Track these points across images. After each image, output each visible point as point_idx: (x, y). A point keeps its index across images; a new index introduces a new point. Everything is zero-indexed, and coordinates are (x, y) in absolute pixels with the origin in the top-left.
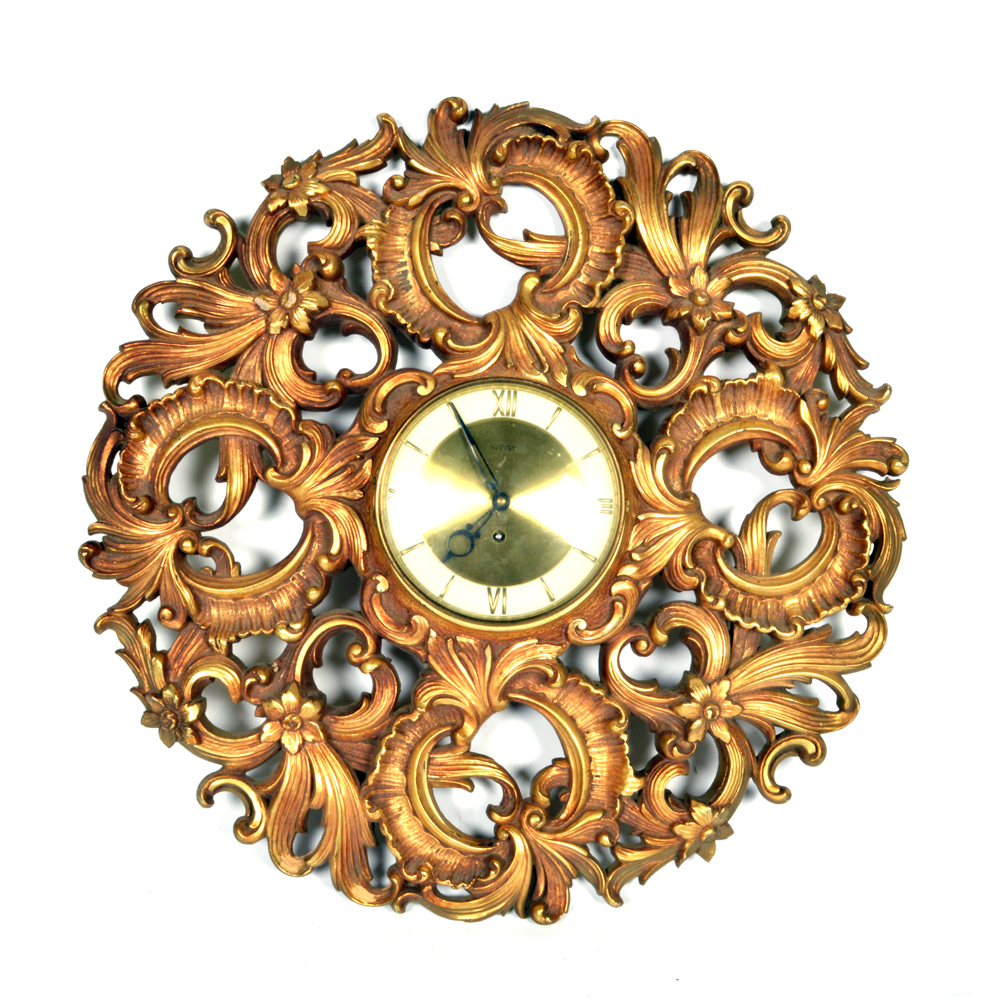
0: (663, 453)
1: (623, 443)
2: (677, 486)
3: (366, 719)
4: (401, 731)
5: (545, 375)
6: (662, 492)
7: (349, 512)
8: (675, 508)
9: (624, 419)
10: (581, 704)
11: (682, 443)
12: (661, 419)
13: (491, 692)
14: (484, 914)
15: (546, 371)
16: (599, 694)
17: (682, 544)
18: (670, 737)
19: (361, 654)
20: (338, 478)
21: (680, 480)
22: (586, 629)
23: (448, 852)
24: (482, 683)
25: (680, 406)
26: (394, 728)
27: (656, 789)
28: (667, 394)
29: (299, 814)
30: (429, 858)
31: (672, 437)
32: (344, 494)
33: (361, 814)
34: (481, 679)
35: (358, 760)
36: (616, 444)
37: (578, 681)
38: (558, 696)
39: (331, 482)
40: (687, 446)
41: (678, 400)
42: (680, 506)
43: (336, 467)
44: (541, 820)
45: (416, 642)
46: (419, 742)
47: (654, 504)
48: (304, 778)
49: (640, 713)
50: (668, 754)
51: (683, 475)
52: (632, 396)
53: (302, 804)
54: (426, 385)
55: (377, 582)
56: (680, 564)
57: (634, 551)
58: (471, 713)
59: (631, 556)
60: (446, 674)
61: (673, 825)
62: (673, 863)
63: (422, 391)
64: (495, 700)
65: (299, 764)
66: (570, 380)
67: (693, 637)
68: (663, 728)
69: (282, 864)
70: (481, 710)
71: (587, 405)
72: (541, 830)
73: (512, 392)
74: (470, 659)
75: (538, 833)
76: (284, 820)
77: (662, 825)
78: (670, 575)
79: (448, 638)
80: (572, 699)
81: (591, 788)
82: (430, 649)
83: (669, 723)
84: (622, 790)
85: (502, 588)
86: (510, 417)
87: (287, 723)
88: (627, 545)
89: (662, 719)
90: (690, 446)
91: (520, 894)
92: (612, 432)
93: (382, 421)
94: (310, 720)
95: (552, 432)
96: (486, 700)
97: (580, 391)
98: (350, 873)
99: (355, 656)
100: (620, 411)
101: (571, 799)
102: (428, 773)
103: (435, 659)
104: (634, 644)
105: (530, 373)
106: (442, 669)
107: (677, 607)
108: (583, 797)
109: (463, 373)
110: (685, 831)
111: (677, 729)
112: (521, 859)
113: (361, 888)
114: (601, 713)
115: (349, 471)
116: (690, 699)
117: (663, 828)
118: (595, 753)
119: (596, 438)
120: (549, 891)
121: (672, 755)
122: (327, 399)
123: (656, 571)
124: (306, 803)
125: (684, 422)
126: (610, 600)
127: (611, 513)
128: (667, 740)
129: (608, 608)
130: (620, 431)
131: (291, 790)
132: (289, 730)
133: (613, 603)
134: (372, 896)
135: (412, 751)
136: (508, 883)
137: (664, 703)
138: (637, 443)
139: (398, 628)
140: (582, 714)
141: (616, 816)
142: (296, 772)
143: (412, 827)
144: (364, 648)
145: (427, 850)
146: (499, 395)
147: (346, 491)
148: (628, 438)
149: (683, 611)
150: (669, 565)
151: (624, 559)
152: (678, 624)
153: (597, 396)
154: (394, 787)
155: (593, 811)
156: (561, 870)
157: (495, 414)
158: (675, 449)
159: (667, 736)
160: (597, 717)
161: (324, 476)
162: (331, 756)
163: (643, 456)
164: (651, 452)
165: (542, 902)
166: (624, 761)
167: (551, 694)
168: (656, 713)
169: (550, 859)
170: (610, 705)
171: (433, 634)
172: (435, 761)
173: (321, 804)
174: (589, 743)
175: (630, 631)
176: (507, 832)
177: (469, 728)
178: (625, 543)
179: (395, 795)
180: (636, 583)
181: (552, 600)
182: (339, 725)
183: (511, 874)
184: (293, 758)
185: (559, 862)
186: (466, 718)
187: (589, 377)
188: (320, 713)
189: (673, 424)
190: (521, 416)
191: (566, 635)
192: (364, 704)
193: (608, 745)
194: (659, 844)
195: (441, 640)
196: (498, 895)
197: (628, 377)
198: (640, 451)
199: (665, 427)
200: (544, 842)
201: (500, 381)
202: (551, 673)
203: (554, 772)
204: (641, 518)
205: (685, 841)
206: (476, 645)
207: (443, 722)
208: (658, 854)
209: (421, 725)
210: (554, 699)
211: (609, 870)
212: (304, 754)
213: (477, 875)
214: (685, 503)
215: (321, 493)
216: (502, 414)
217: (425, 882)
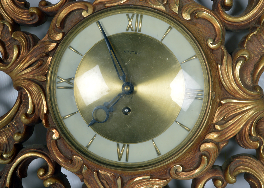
0: (241, 60)
1: (214, 52)
2: (249, 82)
5: (164, 5)
6: (238, 85)
7: (38, 89)
8: (246, 97)
9: (216, 36)
11: (254, 53)
12: (241, 38)
15: (165, 3)
17: (249, 120)
19: (44, 175)
20: (33, 67)
21: (251, 78)
22: (183, 171)
25: (254, 29)
28: (246, 20)
31: (247, 49)
32: (36, 78)
36: (209, 53)
39: (29, 70)
40: (257, 56)
41: (253, 25)
42: (250, 95)
43: (32, 61)
45: (76, 170)
47: (232, 93)
51: (253, 74)
52: (222, 21)
54: (87, 11)
55: (53, 133)
56: (247, 133)
57: (217, 124)
59: (214, 127)
63: (85, 14)
66: (181, 9)
71: (191, 26)
73: (140, 15)
74: (108, 184)
78: (240, 139)
79: (94, 171)
82: (84, 176)
85: (126, 145)
86: (138, 32)
88: (213, 120)
90: (259, 56)
92: (207, 45)
93: (59, 33)
95: (165, 42)
97: (187, 17)
99: (41, 176)
100: (213, 31)
103: (88, 181)
104: (214, 180)
105: (154, 4)
107: (244, 159)
109: (111, 3)
115: (39, 63)
119: (194, 49)
122: (32, 18)
123: (231, 137)
125: (256, 40)
126: (199, 154)
127: (202, 99)
129: (197, 159)
130: (212, 44)
133: (201, 156)
138: (224, 52)
139: (66, 161)
146: (130, 17)
147: (37, 76)
148: (217, 49)
149: (247, 162)
150: (240, 132)
151: (210, 128)
152: (243, 171)
153: (199, 20)
157: (128, 30)
158: (249, 57)
161: (25, 66)
163: (227, 61)
164: (232, 58)
171: (85, 167)
175: (212, 173)
178: (212, 118)
180: (217, 144)
181: (159, 154)
187: (194, 7)
189: (249, 41)
190: (144, 32)
191: (170, 174)
195: (90, 171)
197: (220, 9)
198: (225, 58)
199: (243, 42)
201: (131, 8)
204: (223, 102)
206: (111, 176)
214: (254, 93)
215: (24, 76)
216: (132, 30)
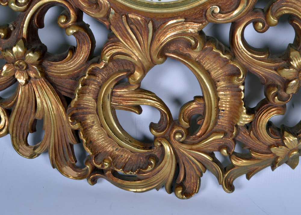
3: (70, 65)
4: (93, 73)
10: (214, 63)
13: (152, 53)
14: (144, 189)
16: (226, 58)
18: (274, 90)
19: (66, 22)
22: (220, 13)
23: (123, 150)
24: (146, 46)
26: (87, 72)
27: (261, 123)
29: (28, 122)
30: (110, 154)
33: (67, 125)
34: (146, 43)
35: (66, 90)
37: (212, 49)
38: (199, 56)
44: (182, 137)
45: (102, 16)
46: (105, 81)
48: (31, 100)
49: (254, 71)
50: (271, 100)
53: (30, 116)
58: (139, 65)
60: (122, 38)
61: (270, 146)
62: (270, 168)
64: (155, 57)
65: (27, 91)
67: (297, 21)
68: (270, 82)
69: (20, 150)
70: (146, 64)
72: (183, 143)
74: (138, 30)
75: (180, 145)
76: (19, 124)
77: (263, 145)
79: (123, 15)
80: (209, 59)
81: (217, 117)
82: (111, 22)
83: (274, 79)
84: (237, 121)
87: (17, 66)
89: (269, 76)
91: (167, 179)
94: (33, 64)
96: (149, 57)
98: (61, 159)
99: (62, 23)
101: (204, 124)
102: (111, 101)
103: (115, 28)
104: (255, 24)
106: (120, 36)
108: (211, 124)
110: (279, 151)
111: (279, 84)
112: (168, 160)
113: (69, 168)
114: (228, 70)
116: (290, 66)
117: (264, 148)
118: (222, 95)
120: (187, 179)
121: (274, 101)
124: (32, 116)
128: (271, 91)
131: (22, 107)
132: (19, 70)
134: (75, 173)
135: (101, 87)
136: (160, 173)
137: (271, 66)
139: (90, 6)
140: (215, 69)
141: (233, 137)
142: (25, 96)
143: (100, 134)
144: (68, 18)
145: (110, 149)
149: (291, 2)
152: (286, 12)
154: (89, 109)
155: (217, 132)
156: (195, 167)
159: (272, 88)
160: (225, 72)
162: (47, 87)
165: (182, 185)
166: (241, 103)
167: (194, 55)
168: (266, 73)
169: (188, 160)
170: (233, 66)
171: (112, 11)
172: (116, 93)
173: (41, 117)
174: (218, 88)
175: (252, 15)
176: (160, 142)
177: (138, 75)
179: (90, 113)
182: (53, 68)
183: (162, 168)
184: (23, 87)
185: (194, 163)
186: (136, 68)
188: (38, 60)
191: (206, 16)
192: (69, 55)
193: (232, 91)
194: (260, 157)
195: (118, 15)
196: (154, 179)
200: (184, 150)
202: (193, 41)
203: (194, 105)
205: (278, 157)
206: (142, 20)
207: (122, 69)
208: (259, 163)
209: (107, 70)
210: (196, 58)
211: (227, 169)
212: (30, 85)
213: (141, 166)
217: (107, 168)
